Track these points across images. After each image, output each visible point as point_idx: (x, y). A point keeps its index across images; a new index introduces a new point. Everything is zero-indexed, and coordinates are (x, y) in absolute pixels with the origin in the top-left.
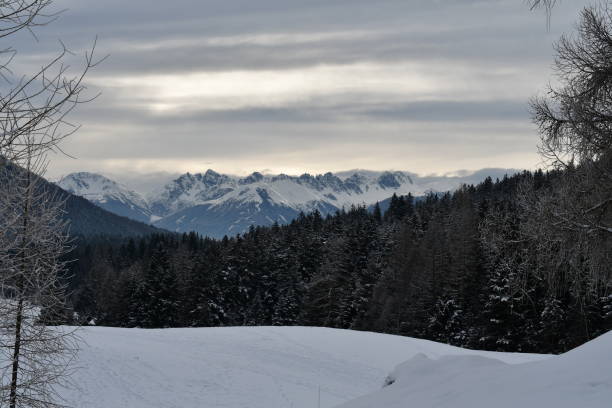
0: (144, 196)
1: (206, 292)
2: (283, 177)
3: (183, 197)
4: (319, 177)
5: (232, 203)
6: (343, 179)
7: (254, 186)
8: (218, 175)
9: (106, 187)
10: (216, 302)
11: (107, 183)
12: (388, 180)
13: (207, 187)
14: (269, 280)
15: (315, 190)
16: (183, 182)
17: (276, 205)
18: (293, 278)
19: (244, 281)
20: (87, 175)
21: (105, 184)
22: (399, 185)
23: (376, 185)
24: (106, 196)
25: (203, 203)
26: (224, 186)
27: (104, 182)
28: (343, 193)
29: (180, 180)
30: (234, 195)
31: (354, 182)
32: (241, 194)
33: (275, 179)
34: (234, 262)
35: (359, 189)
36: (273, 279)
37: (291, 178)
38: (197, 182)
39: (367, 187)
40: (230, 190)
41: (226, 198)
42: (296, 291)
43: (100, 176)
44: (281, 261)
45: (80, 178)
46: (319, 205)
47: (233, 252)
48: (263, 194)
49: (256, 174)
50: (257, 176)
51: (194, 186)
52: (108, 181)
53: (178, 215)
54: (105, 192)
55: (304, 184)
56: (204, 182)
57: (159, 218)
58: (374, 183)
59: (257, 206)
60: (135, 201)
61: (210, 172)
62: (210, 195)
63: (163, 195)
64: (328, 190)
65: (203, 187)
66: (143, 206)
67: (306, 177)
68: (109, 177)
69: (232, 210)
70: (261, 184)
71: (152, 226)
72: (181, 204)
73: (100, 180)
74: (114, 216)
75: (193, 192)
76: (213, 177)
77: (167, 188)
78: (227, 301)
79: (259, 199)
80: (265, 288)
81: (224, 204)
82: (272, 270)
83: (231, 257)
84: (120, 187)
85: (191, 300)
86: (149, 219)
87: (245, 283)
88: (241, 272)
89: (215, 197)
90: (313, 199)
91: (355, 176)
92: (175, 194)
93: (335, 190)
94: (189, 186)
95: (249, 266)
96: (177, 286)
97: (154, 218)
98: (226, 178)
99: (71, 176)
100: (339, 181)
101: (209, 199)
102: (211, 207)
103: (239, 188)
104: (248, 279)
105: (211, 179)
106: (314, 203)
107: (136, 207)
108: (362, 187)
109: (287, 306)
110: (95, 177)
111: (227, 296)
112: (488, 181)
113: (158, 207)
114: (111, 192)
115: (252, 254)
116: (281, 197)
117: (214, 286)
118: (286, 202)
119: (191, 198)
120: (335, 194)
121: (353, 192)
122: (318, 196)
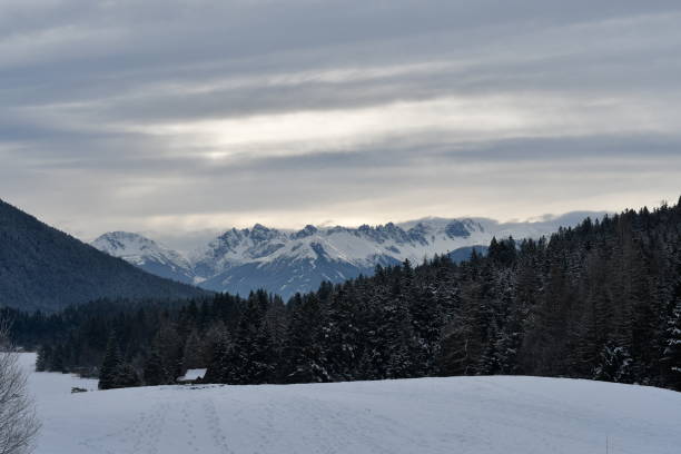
0: (185, 256)
1: (307, 352)
2: (339, 229)
3: (230, 255)
4: (379, 228)
5: (283, 260)
6: (406, 229)
7: (307, 241)
8: (267, 230)
9: (144, 247)
10: (318, 362)
11: (145, 243)
12: (457, 228)
13: (255, 244)
14: (376, 336)
15: (376, 243)
16: (229, 239)
17: (333, 261)
18: (405, 332)
19: (348, 338)
20: (123, 235)
21: (144, 244)
22: (469, 234)
23: (444, 235)
24: (144, 257)
25: (252, 261)
26: (274, 242)
27: (141, 241)
28: (407, 245)
29: (225, 237)
30: (286, 251)
31: (418, 232)
32: (294, 249)
33: (330, 231)
34: (335, 317)
35: (424, 240)
36: (381, 334)
37: (349, 230)
38: (244, 238)
39: (433, 238)
40: (280, 246)
41: (277, 254)
42: (410, 348)
43: (137, 236)
44: (389, 314)
45: (114, 238)
46: (380, 259)
47: (334, 306)
48: (318, 248)
49: (309, 227)
50: (310, 229)
51: (241, 243)
52: (146, 240)
53: (224, 276)
54: (142, 253)
55: (363, 237)
56: (252, 237)
57: (203, 280)
58: (440, 232)
59: (312, 262)
60: (176, 261)
61: (258, 227)
62: (260, 252)
63: (207, 254)
64: (390, 242)
65: (251, 244)
66: (185, 267)
67: (365, 228)
68: (148, 237)
69: (284, 267)
70: (317, 238)
71: (198, 288)
72: (227, 263)
73: (138, 238)
74: (156, 278)
75: (240, 249)
76: (262, 232)
77: (211, 245)
78: (330, 361)
79: (313, 255)
80: (372, 345)
81: (275, 261)
82: (379, 325)
83: (332, 312)
84: (160, 246)
85: (289, 361)
86: (192, 280)
87: (349, 341)
88: (344, 329)
89: (265, 254)
90: (373, 253)
91: (420, 225)
92: (220, 252)
93: (398, 242)
94: (236, 243)
95: (353, 321)
96: (271, 346)
97: (198, 280)
98: (275, 233)
99: (105, 236)
100: (402, 232)
101: (258, 256)
102: (260, 266)
103: (291, 243)
104: (352, 335)
105: (259, 234)
106: (374, 257)
107: (178, 268)
108: (428, 238)
109: (401, 365)
110: (131, 236)
111: (329, 356)
112: (587, 222)
113: (202, 267)
114: (149, 252)
115: (356, 307)
116: (337, 252)
117: (315, 345)
118: (344, 257)
119: (238, 256)
120: (397, 247)
121: (417, 243)
122: (380, 250)
